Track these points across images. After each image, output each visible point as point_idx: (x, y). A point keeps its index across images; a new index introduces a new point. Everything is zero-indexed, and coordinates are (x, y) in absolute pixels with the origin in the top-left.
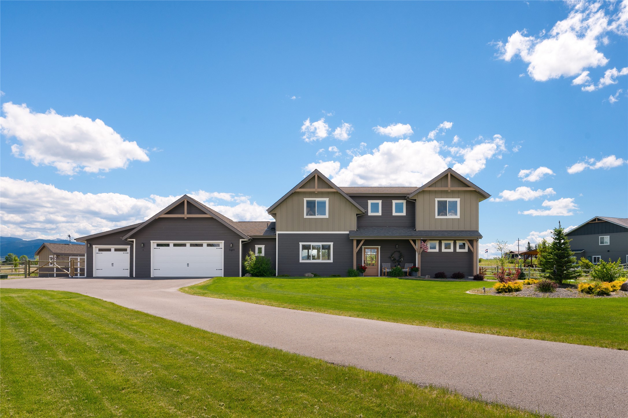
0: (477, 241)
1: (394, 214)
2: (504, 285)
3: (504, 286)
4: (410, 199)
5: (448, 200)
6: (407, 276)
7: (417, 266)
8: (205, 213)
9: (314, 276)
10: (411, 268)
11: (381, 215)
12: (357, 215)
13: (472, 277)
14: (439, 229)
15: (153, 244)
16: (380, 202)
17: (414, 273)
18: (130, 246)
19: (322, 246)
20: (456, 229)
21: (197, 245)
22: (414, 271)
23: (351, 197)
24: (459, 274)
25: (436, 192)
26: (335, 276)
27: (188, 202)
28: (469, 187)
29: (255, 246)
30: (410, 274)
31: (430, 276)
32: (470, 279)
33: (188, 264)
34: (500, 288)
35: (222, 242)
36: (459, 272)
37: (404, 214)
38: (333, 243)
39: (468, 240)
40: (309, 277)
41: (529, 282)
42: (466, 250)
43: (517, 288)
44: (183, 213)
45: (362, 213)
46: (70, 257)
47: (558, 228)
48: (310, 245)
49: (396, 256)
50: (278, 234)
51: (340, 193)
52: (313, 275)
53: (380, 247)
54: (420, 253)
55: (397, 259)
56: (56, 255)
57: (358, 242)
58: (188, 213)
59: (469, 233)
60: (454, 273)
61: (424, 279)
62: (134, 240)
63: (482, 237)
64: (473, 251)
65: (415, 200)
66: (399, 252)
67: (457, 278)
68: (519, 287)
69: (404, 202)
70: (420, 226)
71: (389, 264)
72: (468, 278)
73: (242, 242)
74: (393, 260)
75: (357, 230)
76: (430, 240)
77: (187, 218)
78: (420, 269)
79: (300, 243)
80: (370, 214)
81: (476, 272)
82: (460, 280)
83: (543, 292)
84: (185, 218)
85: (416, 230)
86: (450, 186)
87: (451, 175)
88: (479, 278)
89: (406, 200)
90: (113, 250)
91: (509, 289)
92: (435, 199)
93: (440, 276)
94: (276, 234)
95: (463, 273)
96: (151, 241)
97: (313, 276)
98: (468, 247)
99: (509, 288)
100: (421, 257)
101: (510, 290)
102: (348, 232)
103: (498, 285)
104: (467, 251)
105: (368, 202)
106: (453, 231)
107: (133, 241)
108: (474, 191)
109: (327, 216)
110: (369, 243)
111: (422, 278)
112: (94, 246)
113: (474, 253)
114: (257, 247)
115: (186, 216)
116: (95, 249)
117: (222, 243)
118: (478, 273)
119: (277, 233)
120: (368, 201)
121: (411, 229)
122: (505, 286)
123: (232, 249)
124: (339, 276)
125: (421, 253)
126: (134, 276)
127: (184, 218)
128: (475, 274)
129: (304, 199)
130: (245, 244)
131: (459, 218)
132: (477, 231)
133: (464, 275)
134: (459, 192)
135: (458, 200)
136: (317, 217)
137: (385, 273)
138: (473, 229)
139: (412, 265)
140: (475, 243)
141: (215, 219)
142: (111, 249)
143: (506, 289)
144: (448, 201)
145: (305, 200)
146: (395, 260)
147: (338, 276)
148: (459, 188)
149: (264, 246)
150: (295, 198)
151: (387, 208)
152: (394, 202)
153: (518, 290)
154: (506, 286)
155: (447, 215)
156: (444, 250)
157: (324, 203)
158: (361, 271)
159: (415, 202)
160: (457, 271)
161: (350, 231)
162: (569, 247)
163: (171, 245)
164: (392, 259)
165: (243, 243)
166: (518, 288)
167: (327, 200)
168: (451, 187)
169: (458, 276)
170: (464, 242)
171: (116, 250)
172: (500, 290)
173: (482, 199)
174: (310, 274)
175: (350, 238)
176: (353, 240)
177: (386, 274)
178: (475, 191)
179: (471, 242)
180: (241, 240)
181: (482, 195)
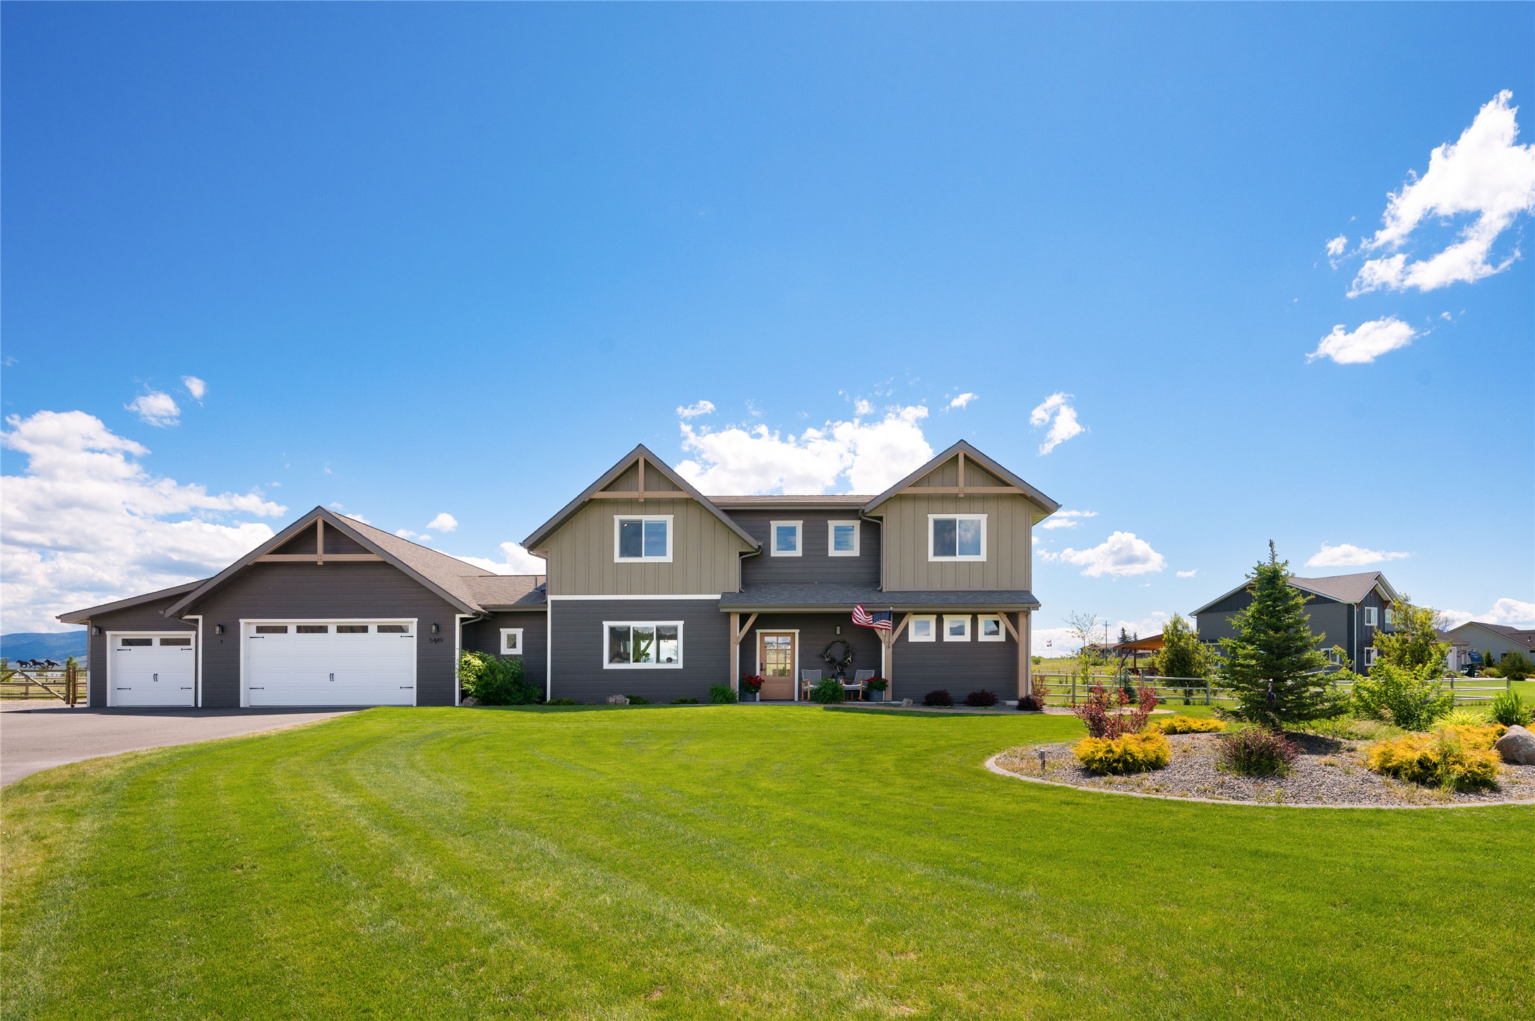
0: (1027, 614)
1: (832, 552)
2: (1110, 745)
3: (1107, 752)
4: (867, 517)
5: (959, 517)
6: (859, 700)
7: (883, 677)
8: (369, 552)
9: (630, 703)
10: (868, 680)
11: (800, 555)
12: (741, 554)
13: (1015, 703)
14: (938, 587)
15: (247, 627)
16: (798, 524)
17: (875, 694)
18: (195, 632)
19: (658, 629)
20: (977, 586)
21: (352, 629)
22: (875, 688)
23: (726, 511)
24: (982, 694)
25: (929, 498)
26: (683, 702)
27: (326, 525)
28: (1007, 485)
29: (501, 630)
30: (867, 696)
31: (912, 701)
32: (1010, 706)
33: (332, 675)
34: (1097, 758)
35: (413, 622)
36: (983, 691)
37: (855, 552)
38: (683, 622)
39: (1005, 613)
40: (616, 706)
41: (1176, 725)
42: (1001, 638)
43: (1152, 756)
44: (315, 552)
45: (752, 550)
47: (1267, 561)
48: (629, 628)
49: (837, 653)
50: (552, 601)
51: (698, 502)
52: (628, 700)
53: (798, 631)
54: (891, 645)
55: (839, 658)
57: (744, 618)
58: (326, 551)
59: (1008, 595)
60: (971, 692)
61: (898, 709)
62: (200, 618)
63: (1040, 605)
64: (1017, 640)
65: (881, 518)
66: (844, 642)
67: (977, 706)
68: (1161, 754)
69: (856, 524)
70: (891, 581)
71: (818, 673)
72: (1005, 704)
73: (462, 620)
74: (830, 662)
75: (740, 592)
76: (916, 613)
77: (324, 562)
78: (890, 683)
79: (604, 623)
80: (775, 552)
81: (1024, 690)
82: (984, 712)
83: (1249, 775)
84: (319, 564)
85: (881, 590)
86: (963, 482)
87: (966, 457)
88: (1030, 705)
89: (860, 519)
90: (156, 642)
91: (1125, 762)
92: (928, 515)
93: (937, 700)
94: (546, 603)
95: (993, 694)
96: (240, 620)
97: (628, 702)
98: (1007, 629)
99: (1126, 760)
100: (893, 653)
101: (1127, 766)
102: (718, 597)
103: (1088, 746)
104: (1004, 640)
105: (769, 526)
106: (969, 591)
107: (197, 620)
108: (1020, 494)
109: (668, 558)
110: (769, 620)
111: (892, 705)
112: (108, 633)
113: (1020, 644)
114: (505, 632)
115: (320, 557)
116: (112, 639)
117: (412, 624)
118: (1030, 693)
119: (550, 598)
120: (771, 522)
121: (870, 589)
122: (1111, 751)
123: (437, 639)
124: (695, 702)
125: (893, 645)
126: (202, 706)
127: (316, 562)
128: (1022, 694)
129: (615, 516)
130: (467, 627)
131: (985, 560)
132: (1028, 593)
133: (996, 698)
134: (985, 498)
135: (983, 518)
136: (645, 559)
137: (806, 693)
138: (1019, 586)
139: (872, 673)
140: (1022, 620)
141: (391, 565)
142: (150, 640)
143: (1115, 761)
144: (960, 521)
145: (617, 519)
146: (835, 661)
147: (693, 700)
148: (985, 487)
149: (522, 630)
150: (594, 515)
151: (815, 540)
152: (832, 524)
153: (1156, 765)
154: (1115, 749)
155: (955, 555)
156: (948, 637)
157: (663, 526)
158: (751, 687)
159: (880, 524)
160: (978, 687)
161: (724, 595)
162: (1306, 618)
163: (292, 629)
164: (827, 660)
165: (464, 623)
166: (1158, 758)
167: (668, 519)
168: (965, 485)
169: (982, 700)
170: (996, 617)
171: (165, 642)
172: (1095, 766)
173: (1040, 516)
174: (620, 698)
175: (721, 611)
176: (728, 614)
177: (809, 696)
178: (1023, 496)
179: (1013, 617)
180: (458, 617)
181: (1040, 506)
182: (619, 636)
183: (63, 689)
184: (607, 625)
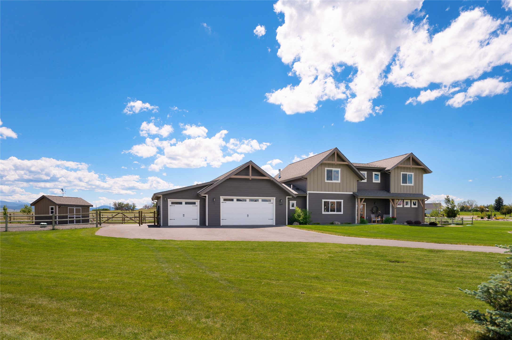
1: (374, 181)
5: (408, 173)
8: (266, 176)
11: (366, 181)
12: (357, 181)
14: (403, 192)
15: (222, 199)
16: (366, 173)
18: (199, 200)
19: (337, 202)
20: (411, 192)
21: (254, 200)
22: (394, 220)
23: (357, 169)
25: (401, 168)
27: (252, 167)
33: (248, 215)
35: (274, 199)
37: (379, 181)
38: (343, 200)
39: (420, 200)
42: (417, 206)
44: (249, 175)
46: (68, 208)
48: (329, 202)
49: (375, 210)
52: (340, 223)
53: (365, 203)
54: (396, 208)
56: (58, 206)
58: (252, 175)
59: (419, 195)
60: (415, 221)
62: (207, 195)
64: (423, 207)
65: (390, 173)
69: (379, 173)
70: (393, 189)
73: (288, 198)
75: (357, 192)
76: (398, 199)
77: (252, 179)
84: (250, 179)
85: (390, 193)
86: (412, 165)
87: (412, 157)
90: (184, 203)
92: (400, 172)
93: (410, 223)
94: (307, 193)
95: (420, 221)
96: (220, 197)
102: (352, 193)
106: (410, 194)
108: (422, 168)
109: (339, 181)
112: (168, 200)
114: (291, 202)
115: (250, 177)
116: (170, 202)
119: (308, 192)
123: (281, 204)
126: (207, 225)
127: (249, 179)
131: (413, 185)
134: (413, 169)
135: (413, 174)
136: (333, 181)
138: (420, 192)
141: (272, 180)
142: (182, 202)
145: (326, 169)
146: (375, 212)
148: (415, 166)
149: (296, 202)
150: (322, 167)
151: (370, 177)
152: (374, 173)
155: (407, 184)
156: (405, 206)
157: (338, 172)
159: (390, 175)
163: (235, 200)
164: (373, 212)
167: (339, 170)
169: (418, 223)
170: (416, 201)
171: (187, 203)
174: (338, 222)
179: (422, 201)
182: (326, 204)
183: (138, 219)
184: (323, 200)
